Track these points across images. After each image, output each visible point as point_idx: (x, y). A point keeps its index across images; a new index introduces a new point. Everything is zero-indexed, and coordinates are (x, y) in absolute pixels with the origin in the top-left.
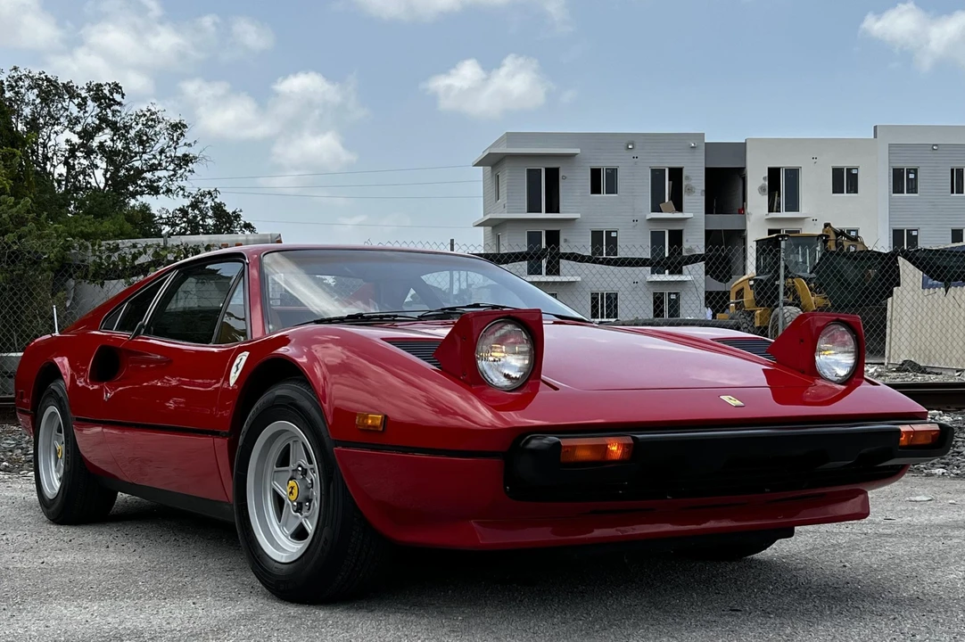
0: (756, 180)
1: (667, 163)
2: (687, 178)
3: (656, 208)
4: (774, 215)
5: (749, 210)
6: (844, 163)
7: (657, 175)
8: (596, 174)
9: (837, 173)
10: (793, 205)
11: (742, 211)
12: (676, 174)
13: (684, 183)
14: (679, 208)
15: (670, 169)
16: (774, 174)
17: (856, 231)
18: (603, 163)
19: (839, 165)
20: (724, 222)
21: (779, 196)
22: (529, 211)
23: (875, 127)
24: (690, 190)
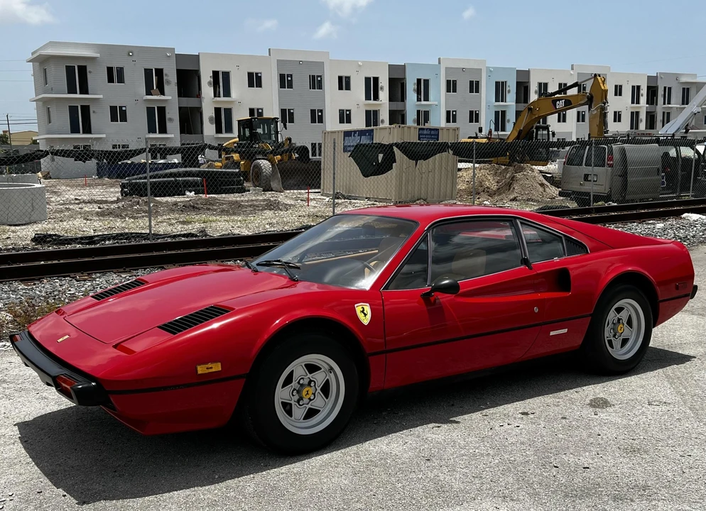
0: (206, 78)
1: (153, 66)
2: (166, 75)
3: (149, 93)
4: (218, 99)
5: (203, 95)
6: (254, 70)
7: (148, 73)
8: (110, 70)
9: (250, 75)
10: (227, 94)
11: (199, 95)
12: (160, 72)
13: (165, 78)
14: (162, 93)
15: (156, 69)
16: (215, 74)
17: (262, 109)
18: (115, 65)
19: (251, 71)
20: (189, 102)
21: (219, 88)
22: (69, 93)
23: (269, 49)
24: (169, 83)
